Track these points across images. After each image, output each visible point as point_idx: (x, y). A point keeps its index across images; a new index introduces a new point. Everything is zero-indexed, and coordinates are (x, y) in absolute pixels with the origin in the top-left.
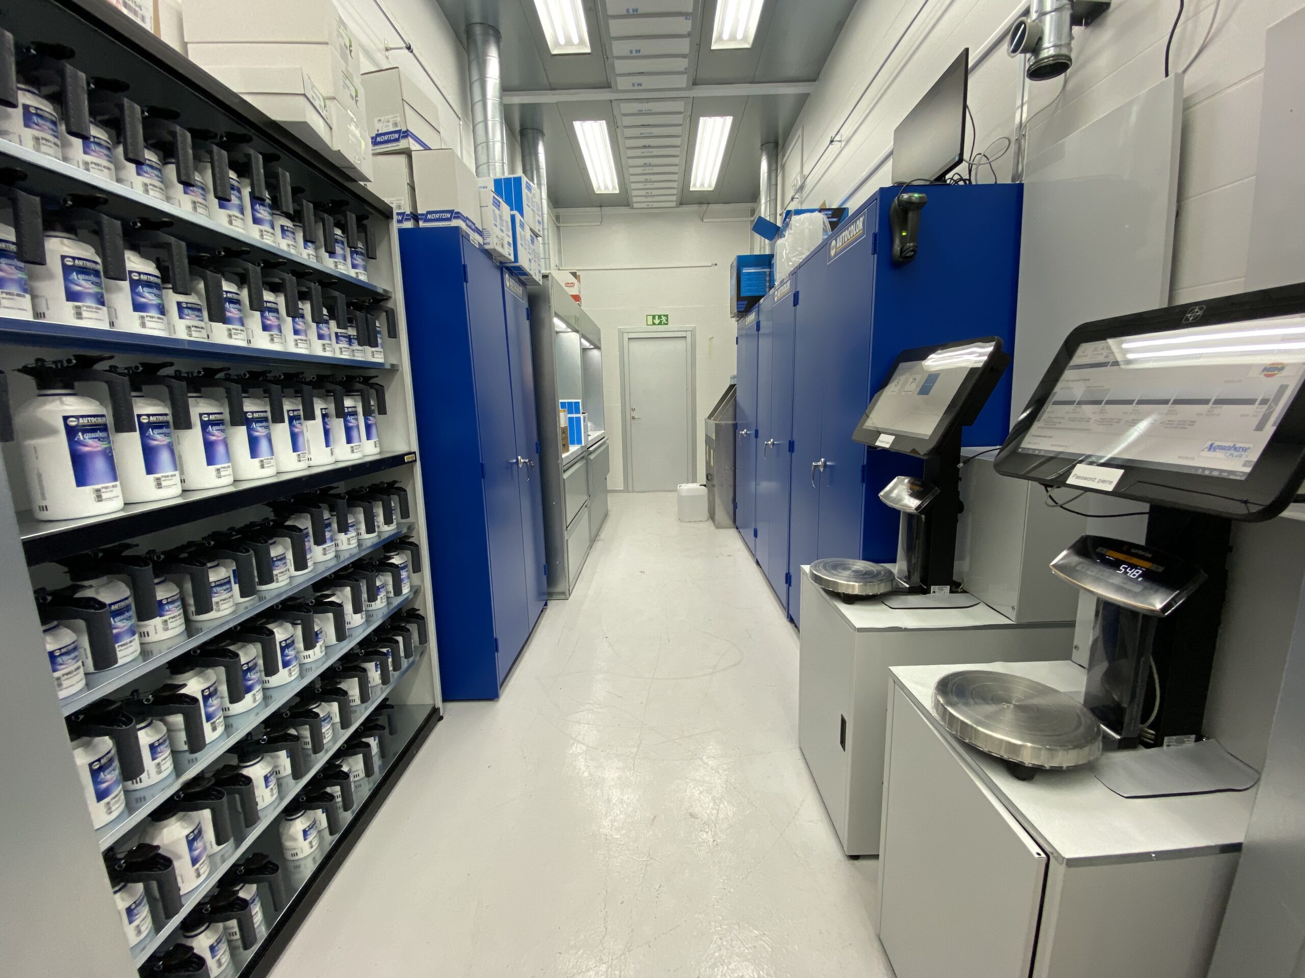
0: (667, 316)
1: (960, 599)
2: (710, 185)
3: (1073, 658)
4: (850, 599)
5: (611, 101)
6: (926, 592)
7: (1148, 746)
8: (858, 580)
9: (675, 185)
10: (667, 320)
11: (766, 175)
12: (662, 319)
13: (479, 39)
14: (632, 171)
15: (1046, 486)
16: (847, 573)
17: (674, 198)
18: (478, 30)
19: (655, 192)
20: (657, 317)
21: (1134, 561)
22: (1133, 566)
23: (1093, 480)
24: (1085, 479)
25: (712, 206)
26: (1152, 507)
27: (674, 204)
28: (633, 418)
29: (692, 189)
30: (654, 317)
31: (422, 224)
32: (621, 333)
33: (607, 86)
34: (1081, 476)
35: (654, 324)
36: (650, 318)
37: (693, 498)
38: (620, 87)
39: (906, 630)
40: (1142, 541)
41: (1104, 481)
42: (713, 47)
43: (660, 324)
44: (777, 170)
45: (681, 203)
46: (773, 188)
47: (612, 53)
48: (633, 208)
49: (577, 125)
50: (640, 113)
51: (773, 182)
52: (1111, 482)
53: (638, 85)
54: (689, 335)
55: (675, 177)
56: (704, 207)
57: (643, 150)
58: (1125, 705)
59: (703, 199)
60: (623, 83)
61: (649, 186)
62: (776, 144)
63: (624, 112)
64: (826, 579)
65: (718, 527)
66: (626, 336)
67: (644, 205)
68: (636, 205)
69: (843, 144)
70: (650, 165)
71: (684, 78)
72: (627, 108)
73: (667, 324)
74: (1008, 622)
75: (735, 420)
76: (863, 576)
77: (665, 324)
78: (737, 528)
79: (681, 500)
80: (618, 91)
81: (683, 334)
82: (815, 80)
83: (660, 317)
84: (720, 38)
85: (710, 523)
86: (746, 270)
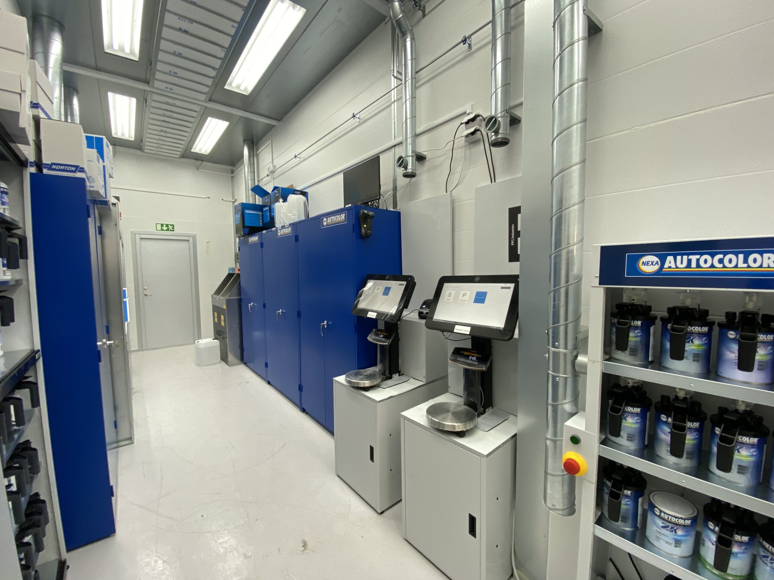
0: (173, 225)
1: (403, 378)
2: (205, 151)
3: (449, 392)
4: (366, 389)
5: (145, 90)
6: (391, 378)
7: (482, 414)
8: (367, 379)
9: (182, 146)
10: (173, 228)
11: (247, 157)
12: (170, 228)
13: (45, 26)
14: (149, 131)
15: (443, 332)
16: (361, 377)
17: (179, 153)
18: (45, 20)
19: (164, 147)
20: (165, 226)
21: (473, 354)
22: (473, 356)
23: (462, 330)
24: (460, 330)
25: (205, 163)
26: (472, 337)
27: (178, 156)
28: (146, 295)
29: (192, 151)
30: (162, 225)
31: (45, 171)
32: (134, 234)
33: (147, 82)
34: (458, 329)
35: (162, 230)
36: (159, 227)
37: (209, 349)
38: (155, 86)
39: (395, 396)
40: (470, 347)
41: (466, 331)
42: (226, 87)
43: (168, 230)
44: (254, 156)
45: (183, 157)
46: (252, 165)
47: (156, 67)
48: (143, 151)
49: (110, 95)
50: (167, 103)
51: (252, 162)
52: (468, 331)
53: (170, 89)
54: (191, 239)
55: (183, 142)
56: (200, 162)
57: (162, 123)
58: (476, 402)
59: (199, 158)
60: (157, 84)
61: (160, 142)
62: (253, 143)
63: (153, 99)
64: (353, 382)
65: (230, 366)
66: (138, 237)
67: (154, 152)
68: (146, 151)
69: (301, 160)
70: (165, 132)
71: (204, 96)
72: (155, 97)
73: (173, 231)
74: (423, 383)
75: (240, 296)
76: (369, 377)
77: (171, 231)
78: (245, 364)
79: (199, 351)
80: (153, 87)
81: (187, 238)
82: (279, 121)
83: (167, 225)
84: (230, 84)
85: (223, 364)
86: (247, 211)
